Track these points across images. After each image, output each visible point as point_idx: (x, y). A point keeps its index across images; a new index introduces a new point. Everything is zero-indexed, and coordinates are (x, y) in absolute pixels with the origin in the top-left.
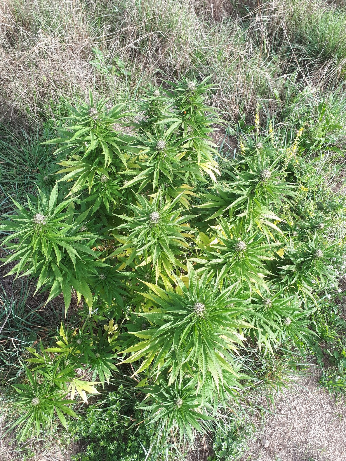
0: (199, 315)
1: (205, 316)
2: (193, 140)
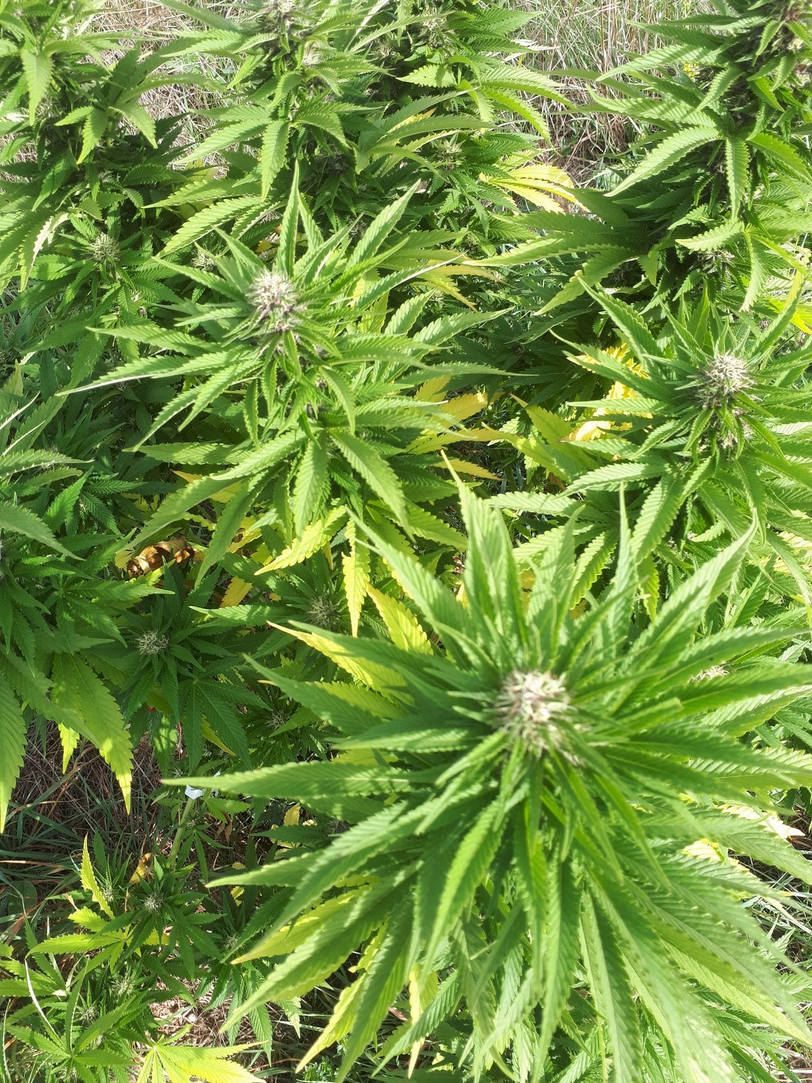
0: (541, 743)
1: (578, 750)
2: (454, 69)
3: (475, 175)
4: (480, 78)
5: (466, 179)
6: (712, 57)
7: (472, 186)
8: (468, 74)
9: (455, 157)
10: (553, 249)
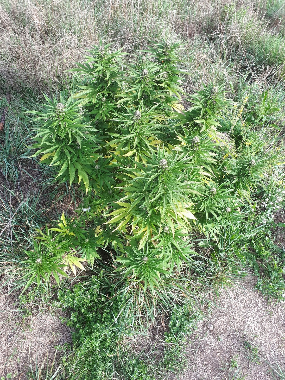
2: (167, 84)
3: (167, 103)
4: (171, 87)
5: (165, 103)
6: (203, 97)
7: (166, 105)
8: (169, 86)
9: (164, 99)
10: (177, 118)
